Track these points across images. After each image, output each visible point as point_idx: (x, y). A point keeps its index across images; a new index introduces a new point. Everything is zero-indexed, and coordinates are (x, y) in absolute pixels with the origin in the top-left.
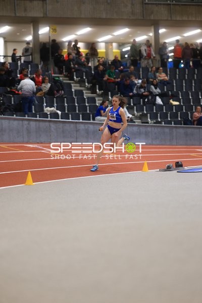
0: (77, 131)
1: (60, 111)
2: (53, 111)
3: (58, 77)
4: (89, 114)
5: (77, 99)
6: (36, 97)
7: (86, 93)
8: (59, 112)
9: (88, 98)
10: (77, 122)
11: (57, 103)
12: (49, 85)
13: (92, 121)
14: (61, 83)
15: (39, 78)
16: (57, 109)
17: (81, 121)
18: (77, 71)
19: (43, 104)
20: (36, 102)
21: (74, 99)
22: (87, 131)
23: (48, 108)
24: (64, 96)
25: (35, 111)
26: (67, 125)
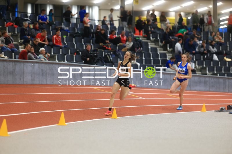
1: (139, 63)
2: (133, 63)
3: (139, 37)
5: (152, 54)
6: (121, 52)
7: (160, 50)
9: (161, 54)
12: (132, 43)
13: (163, 72)
14: (140, 42)
15: (123, 38)
16: (137, 62)
18: (153, 33)
20: (121, 56)
21: (150, 54)
24: (142, 52)
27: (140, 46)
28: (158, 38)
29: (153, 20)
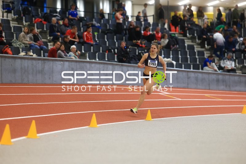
0: (188, 78)
1: (175, 61)
2: (169, 61)
3: (174, 34)
4: (199, 65)
5: (189, 52)
7: (197, 48)
8: (174, 63)
9: (198, 52)
10: (188, 71)
11: (172, 55)
13: (200, 71)
14: (176, 39)
15: (158, 34)
16: (173, 60)
17: (192, 70)
18: (189, 29)
19: (162, 55)
21: (187, 52)
22: (196, 79)
23: (166, 59)
24: (179, 49)
26: (181, 73)
27: (176, 43)
28: (196, 35)
29: (190, 16)
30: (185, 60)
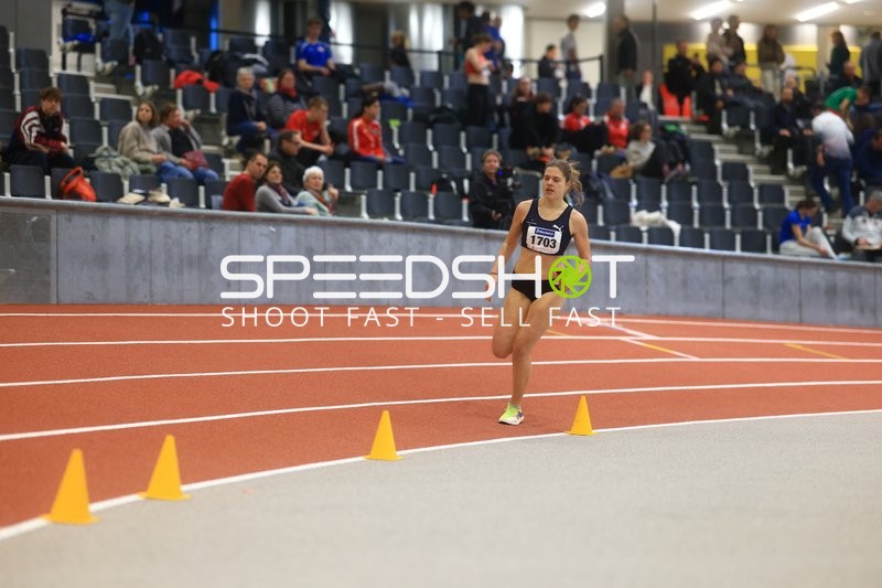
0: (726, 282)
1: (678, 222)
2: (656, 221)
3: (676, 124)
4: (763, 235)
5: (730, 188)
6: (610, 181)
7: (756, 172)
8: (676, 227)
9: (762, 187)
10: (725, 258)
11: (669, 199)
12: (651, 147)
13: (769, 255)
14: (683, 141)
15: (617, 126)
16: (670, 217)
17: (738, 252)
18: (731, 105)
19: (629, 199)
20: (610, 195)
21: (720, 188)
22: (755, 284)
23: (644, 214)
24: (691, 179)
25: (605, 220)
26: (698, 264)
27: (681, 156)
28: (753, 127)
29: (731, 58)
30: (713, 216)
